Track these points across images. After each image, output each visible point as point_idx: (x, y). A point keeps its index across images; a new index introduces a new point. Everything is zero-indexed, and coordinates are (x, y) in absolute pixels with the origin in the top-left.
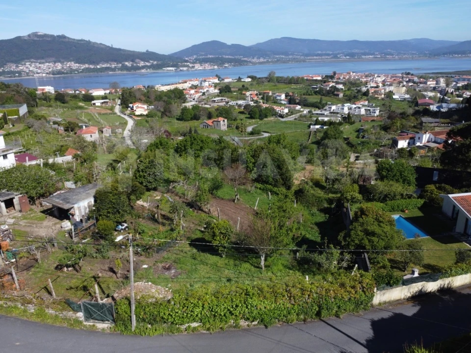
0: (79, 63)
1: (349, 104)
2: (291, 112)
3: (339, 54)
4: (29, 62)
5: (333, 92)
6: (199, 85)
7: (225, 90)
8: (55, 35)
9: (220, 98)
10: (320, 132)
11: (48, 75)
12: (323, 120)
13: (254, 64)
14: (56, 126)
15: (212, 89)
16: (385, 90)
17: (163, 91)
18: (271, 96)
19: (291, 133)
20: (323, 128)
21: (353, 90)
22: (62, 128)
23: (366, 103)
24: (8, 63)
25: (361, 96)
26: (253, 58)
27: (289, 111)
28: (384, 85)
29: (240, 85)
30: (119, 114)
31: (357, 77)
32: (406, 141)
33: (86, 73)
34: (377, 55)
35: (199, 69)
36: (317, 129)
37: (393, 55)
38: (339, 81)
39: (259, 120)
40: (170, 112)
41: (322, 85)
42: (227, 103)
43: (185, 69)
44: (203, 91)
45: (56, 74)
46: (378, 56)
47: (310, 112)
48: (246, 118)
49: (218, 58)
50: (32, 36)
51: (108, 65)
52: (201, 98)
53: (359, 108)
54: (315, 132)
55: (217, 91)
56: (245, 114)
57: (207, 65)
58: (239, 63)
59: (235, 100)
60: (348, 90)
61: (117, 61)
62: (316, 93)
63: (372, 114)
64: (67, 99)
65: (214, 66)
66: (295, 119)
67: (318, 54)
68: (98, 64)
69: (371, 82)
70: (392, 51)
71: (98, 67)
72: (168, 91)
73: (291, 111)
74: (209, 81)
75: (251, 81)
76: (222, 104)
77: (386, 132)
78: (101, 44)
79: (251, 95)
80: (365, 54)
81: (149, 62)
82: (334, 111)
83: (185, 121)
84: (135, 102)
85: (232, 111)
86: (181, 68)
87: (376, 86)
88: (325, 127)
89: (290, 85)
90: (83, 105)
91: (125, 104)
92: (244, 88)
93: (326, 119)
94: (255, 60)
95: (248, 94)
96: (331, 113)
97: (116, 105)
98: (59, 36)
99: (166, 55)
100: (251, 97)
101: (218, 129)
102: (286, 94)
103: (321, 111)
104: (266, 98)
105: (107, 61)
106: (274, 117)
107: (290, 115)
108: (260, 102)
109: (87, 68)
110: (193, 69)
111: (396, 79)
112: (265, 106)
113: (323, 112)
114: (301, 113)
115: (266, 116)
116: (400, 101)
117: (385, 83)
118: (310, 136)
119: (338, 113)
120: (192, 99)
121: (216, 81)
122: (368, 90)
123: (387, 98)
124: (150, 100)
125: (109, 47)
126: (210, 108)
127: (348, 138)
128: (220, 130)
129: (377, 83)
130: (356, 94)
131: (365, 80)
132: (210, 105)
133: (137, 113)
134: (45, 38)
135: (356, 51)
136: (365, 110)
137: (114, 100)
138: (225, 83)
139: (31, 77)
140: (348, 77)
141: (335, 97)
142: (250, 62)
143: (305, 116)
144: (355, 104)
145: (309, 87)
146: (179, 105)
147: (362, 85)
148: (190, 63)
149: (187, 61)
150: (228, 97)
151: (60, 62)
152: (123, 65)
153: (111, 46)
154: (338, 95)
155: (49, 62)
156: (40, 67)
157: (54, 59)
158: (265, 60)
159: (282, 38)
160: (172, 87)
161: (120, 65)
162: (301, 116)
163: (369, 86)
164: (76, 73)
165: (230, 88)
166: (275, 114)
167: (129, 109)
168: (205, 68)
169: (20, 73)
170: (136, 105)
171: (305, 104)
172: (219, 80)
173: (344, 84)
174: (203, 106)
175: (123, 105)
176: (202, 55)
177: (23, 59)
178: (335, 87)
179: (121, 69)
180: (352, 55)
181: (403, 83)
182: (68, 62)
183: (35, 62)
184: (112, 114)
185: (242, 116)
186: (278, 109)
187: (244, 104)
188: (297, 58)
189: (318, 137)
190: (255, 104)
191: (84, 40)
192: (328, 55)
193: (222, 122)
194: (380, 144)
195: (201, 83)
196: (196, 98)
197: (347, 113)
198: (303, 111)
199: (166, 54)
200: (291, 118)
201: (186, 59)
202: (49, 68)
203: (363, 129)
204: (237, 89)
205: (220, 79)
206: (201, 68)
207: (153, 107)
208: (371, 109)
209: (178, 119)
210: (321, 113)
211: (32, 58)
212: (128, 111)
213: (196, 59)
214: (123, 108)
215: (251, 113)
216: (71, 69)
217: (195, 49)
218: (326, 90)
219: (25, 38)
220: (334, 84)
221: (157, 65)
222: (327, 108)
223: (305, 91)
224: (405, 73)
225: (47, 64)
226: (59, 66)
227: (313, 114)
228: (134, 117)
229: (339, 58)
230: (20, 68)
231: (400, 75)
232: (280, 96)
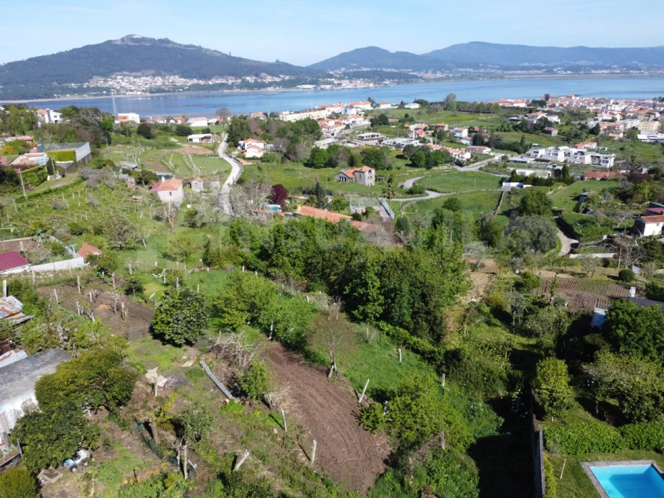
0: (185, 78)
1: (566, 147)
2: (475, 159)
3: (555, 67)
4: (121, 75)
5: (542, 128)
6: (343, 113)
7: (380, 121)
8: (156, 39)
9: (371, 134)
10: (516, 194)
11: (143, 93)
12: (523, 174)
13: (427, 80)
14: (126, 176)
15: (361, 119)
16: (625, 125)
17: (289, 121)
18: (447, 131)
19: (471, 193)
20: (522, 187)
21: (574, 125)
22: (133, 180)
23: (594, 146)
24: (94, 77)
25: (586, 135)
26: (427, 72)
27: (472, 157)
28: (624, 118)
29: (402, 113)
30: (221, 155)
31: (581, 104)
32: (658, 225)
33: (193, 91)
34: (615, 69)
35: (348, 87)
36: (513, 189)
37: (640, 69)
38: (554, 110)
39: (424, 169)
40: (295, 154)
41: (526, 116)
42: (380, 141)
43: (328, 87)
44: (347, 123)
45: (154, 93)
46: (616, 71)
47: (504, 158)
48: (407, 165)
49: (375, 73)
50: (126, 40)
51: (224, 81)
52: (343, 133)
53: (582, 153)
54: (509, 193)
55: (367, 123)
56: (406, 159)
57: (358, 82)
58: (406, 79)
59: (393, 138)
60: (567, 124)
61: (236, 75)
62: (516, 128)
63: (603, 165)
64: (155, 131)
65: (369, 83)
66: (480, 169)
67: (524, 66)
68: (210, 79)
69: (603, 113)
70: (640, 64)
71: (210, 83)
72: (297, 121)
73: (475, 156)
74: (357, 108)
75: (419, 108)
76: (374, 143)
77: (625, 202)
78: (215, 51)
79: (417, 129)
80: (596, 67)
81: (279, 77)
82: (543, 158)
83: (316, 168)
84: (247, 138)
85: (385, 154)
86: (323, 86)
87: (611, 118)
88: (525, 186)
89: (476, 116)
90: (176, 140)
91: (233, 141)
92: (408, 119)
93: (528, 173)
94: (429, 75)
95: (412, 127)
96: (537, 160)
97: (221, 141)
98: (160, 41)
99: (302, 68)
100: (416, 133)
101: (361, 183)
102: (469, 129)
103: (522, 157)
104: (439, 136)
105: (222, 75)
106: (449, 165)
107: (473, 163)
108: (429, 142)
109: (197, 84)
110: (339, 88)
111: (644, 107)
112: (436, 147)
113: (525, 159)
114: (489, 160)
115: (436, 164)
116: (650, 143)
117: (626, 113)
118: (499, 201)
119: (548, 161)
120: (330, 134)
121: (368, 107)
122: (598, 126)
123: (628, 138)
124: (269, 135)
125: (226, 55)
126: (354, 149)
127: (560, 212)
128: (364, 185)
129: (613, 114)
130: (579, 132)
131: (594, 108)
132: (355, 144)
133: (248, 155)
134: (143, 43)
135: (582, 63)
136: (592, 157)
137: (219, 134)
138: (380, 111)
139: (122, 96)
140: (568, 103)
141: (545, 135)
142: (421, 78)
143: (496, 165)
144: (576, 147)
145: (505, 119)
146: (310, 143)
147: (589, 117)
148: (336, 78)
149: (331, 76)
150: (382, 132)
151: (160, 75)
152: (243, 80)
153: (228, 54)
154: (550, 132)
155: (147, 76)
156: (134, 82)
157: (153, 72)
158: (444, 75)
159: (471, 43)
160: (303, 116)
161: (240, 81)
162: (490, 164)
163: (600, 119)
164: (180, 92)
165: (386, 119)
166: (450, 160)
167: (239, 148)
168: (356, 86)
169: (108, 90)
170: (248, 143)
171: (497, 145)
172: (372, 105)
173: (560, 115)
174: (345, 145)
175: (230, 142)
176: (353, 67)
177: (113, 72)
178: (546, 119)
179: (240, 86)
180: (576, 69)
181: (654, 114)
182: (171, 76)
183: (128, 76)
184: (212, 155)
185: (401, 163)
186: (455, 153)
187: (406, 144)
188: (492, 73)
189: (512, 203)
190: (421, 144)
191: (194, 46)
192: (539, 68)
193: (367, 173)
194: (614, 227)
195: (346, 111)
196: (335, 133)
197: (562, 161)
198: (494, 156)
199: (304, 66)
200: (474, 168)
201: (331, 73)
202: (146, 84)
203: (585, 196)
204: (397, 120)
205: (374, 105)
206: (350, 86)
207: (272, 145)
208: (602, 156)
209: (306, 165)
210: (521, 160)
211: (125, 69)
212: (236, 153)
213: (344, 73)
214: (230, 146)
215: (413, 158)
216: (175, 85)
217: (343, 59)
218: (532, 124)
219: (117, 43)
220: (544, 115)
221: (289, 81)
222: (531, 151)
223: (500, 125)
224: (660, 98)
225: (144, 78)
226: (159, 81)
227: (508, 161)
228: (242, 161)
229: (555, 73)
230: (109, 83)
231: (651, 102)
232: (461, 132)
